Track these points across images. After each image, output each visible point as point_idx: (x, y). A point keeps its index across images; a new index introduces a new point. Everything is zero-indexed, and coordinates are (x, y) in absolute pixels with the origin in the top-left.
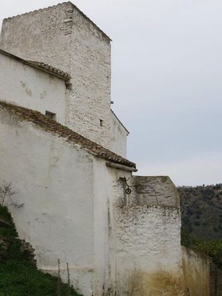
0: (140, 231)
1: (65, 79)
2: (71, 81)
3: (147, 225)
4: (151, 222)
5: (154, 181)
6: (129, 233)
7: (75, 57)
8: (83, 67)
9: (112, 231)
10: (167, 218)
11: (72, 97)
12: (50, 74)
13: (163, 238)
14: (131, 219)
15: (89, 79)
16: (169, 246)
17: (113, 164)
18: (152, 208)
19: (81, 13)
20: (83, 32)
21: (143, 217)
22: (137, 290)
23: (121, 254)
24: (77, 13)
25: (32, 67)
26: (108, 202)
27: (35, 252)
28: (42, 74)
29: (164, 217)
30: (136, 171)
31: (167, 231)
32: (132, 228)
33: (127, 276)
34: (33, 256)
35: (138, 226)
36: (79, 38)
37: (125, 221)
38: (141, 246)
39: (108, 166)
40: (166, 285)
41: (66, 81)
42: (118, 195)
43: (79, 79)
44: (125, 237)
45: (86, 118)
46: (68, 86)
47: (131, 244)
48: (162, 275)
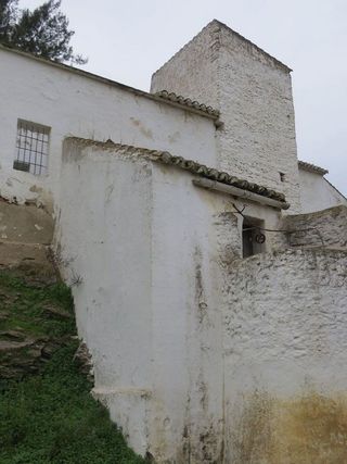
0: (261, 306)
1: (213, 118)
2: (222, 119)
3: (275, 293)
4: (284, 286)
5: (320, 220)
6: (241, 314)
7: (228, 88)
8: (242, 101)
9: (210, 312)
10: (321, 274)
11: (226, 141)
12: (185, 110)
13: (314, 320)
14: (243, 284)
15: (254, 118)
16: (330, 337)
17: (205, 181)
18: (283, 256)
19: (234, 33)
20: (240, 56)
21: (266, 277)
22: (259, 443)
23: (231, 360)
24: (227, 33)
25: (151, 99)
26: (198, 253)
27: (91, 362)
28: (170, 110)
29: (314, 273)
30: (286, 207)
31: (322, 303)
32: (246, 302)
33: (242, 409)
34: (89, 367)
35: (257, 296)
36: (233, 64)
37: (233, 288)
38: (263, 339)
39: (197, 185)
40: (328, 430)
41: (215, 120)
42: (225, 242)
43: (238, 117)
44: (235, 322)
45: (253, 170)
46: (218, 126)
47: (246, 336)
48: (315, 406)
